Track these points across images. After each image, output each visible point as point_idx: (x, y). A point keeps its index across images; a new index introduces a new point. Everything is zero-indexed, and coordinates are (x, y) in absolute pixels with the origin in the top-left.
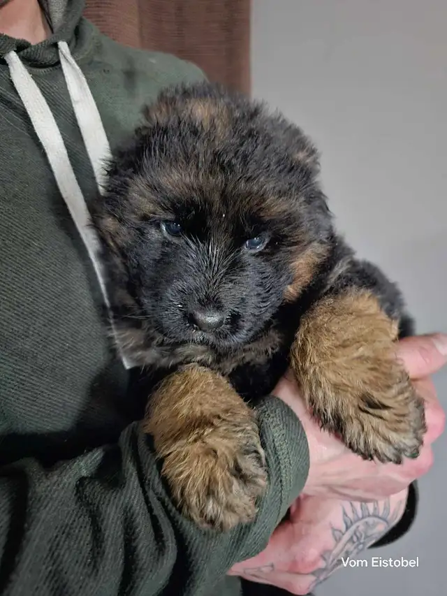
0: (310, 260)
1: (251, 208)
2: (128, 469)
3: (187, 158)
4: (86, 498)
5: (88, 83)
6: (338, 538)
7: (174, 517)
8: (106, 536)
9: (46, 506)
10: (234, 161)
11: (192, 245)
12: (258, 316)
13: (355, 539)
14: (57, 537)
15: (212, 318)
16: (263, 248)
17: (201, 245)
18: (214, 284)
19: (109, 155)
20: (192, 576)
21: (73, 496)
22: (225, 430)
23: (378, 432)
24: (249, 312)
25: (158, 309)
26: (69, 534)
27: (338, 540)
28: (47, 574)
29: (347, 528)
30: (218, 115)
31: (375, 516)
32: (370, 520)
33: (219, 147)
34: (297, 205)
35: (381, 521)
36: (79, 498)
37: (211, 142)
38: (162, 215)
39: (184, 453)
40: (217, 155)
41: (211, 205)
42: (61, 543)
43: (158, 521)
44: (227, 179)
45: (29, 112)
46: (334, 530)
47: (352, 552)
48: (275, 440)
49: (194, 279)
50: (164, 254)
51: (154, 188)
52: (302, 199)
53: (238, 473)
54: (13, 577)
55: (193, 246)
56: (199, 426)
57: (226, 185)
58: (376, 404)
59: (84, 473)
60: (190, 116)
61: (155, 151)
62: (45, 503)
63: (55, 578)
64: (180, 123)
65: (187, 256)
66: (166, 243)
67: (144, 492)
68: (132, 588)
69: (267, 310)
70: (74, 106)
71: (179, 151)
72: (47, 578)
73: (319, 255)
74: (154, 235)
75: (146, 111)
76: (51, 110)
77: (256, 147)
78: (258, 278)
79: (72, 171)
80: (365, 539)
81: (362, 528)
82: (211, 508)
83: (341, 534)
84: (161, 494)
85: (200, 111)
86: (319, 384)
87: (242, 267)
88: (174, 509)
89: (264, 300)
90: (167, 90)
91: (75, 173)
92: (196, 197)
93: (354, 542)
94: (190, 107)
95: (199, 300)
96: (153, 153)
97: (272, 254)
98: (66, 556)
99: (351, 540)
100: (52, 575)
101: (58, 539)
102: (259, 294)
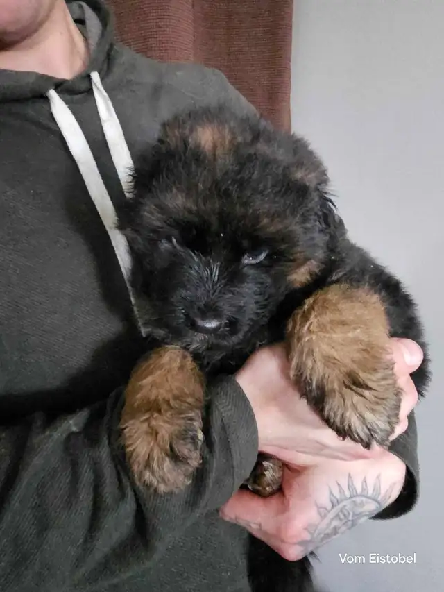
6: (323, 514)
11: (195, 258)
13: (342, 517)
15: (212, 324)
17: (203, 258)
18: (214, 294)
23: (356, 409)
27: (323, 517)
29: (333, 506)
31: (363, 496)
32: (358, 500)
35: (370, 501)
41: (210, 227)
46: (319, 508)
47: (340, 528)
51: (162, 208)
53: (172, 453)
58: (360, 383)
65: (190, 267)
74: (164, 245)
80: (353, 517)
81: (349, 506)
82: (148, 476)
83: (326, 512)
86: (311, 352)
92: (196, 221)
93: (341, 519)
99: (337, 516)
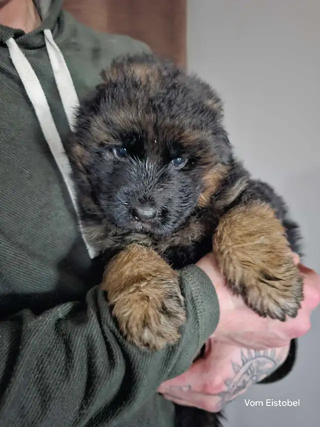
0: (215, 177)
1: (174, 136)
2: (90, 312)
3: (130, 102)
4: (61, 330)
5: (65, 58)
6: (236, 370)
7: (122, 343)
8: (75, 355)
9: (34, 335)
10: (162, 104)
12: (180, 212)
13: (249, 372)
14: (41, 356)
15: (148, 212)
16: (183, 166)
17: (140, 162)
18: (150, 188)
19: (78, 105)
20: (136, 384)
21: (53, 330)
22: (156, 283)
24: (173, 209)
25: (111, 207)
26: (50, 354)
27: (237, 372)
28: (35, 379)
29: (244, 364)
30: (151, 74)
31: (264, 356)
32: (261, 359)
33: (152, 94)
34: (206, 135)
35: (269, 361)
36: (57, 331)
37: (147, 92)
38: (113, 142)
39: (127, 300)
40: (151, 100)
41: (147, 134)
42: (45, 360)
43: (110, 346)
44: (157, 117)
45: (23, 81)
46: (233, 364)
47: (248, 382)
48: (193, 292)
49: (136, 186)
50: (115, 169)
51: (108, 123)
52: (210, 132)
53: (164, 310)
54: (12, 380)
55: (135, 163)
56: (137, 282)
57: (157, 120)
58: (270, 277)
59: (61, 316)
60: (132, 75)
61: (108, 99)
62: (33, 334)
63: (41, 382)
64: (125, 80)
65: (131, 170)
66: (116, 162)
67: (101, 326)
68: (93, 390)
69: (187, 208)
70: (55, 75)
71: (125, 98)
72: (35, 382)
73: (222, 173)
74: (108, 156)
75: (103, 74)
76: (39, 79)
77: (178, 95)
78: (180, 186)
79: (53, 121)
80: (257, 372)
81: (255, 365)
82: (147, 335)
83: (239, 368)
84: (112, 327)
85: (139, 72)
87: (169, 177)
88: (121, 337)
89: (185, 202)
90: (118, 58)
91: (55, 123)
92: (137, 129)
93: (248, 374)
94: (132, 69)
95: (139, 200)
96: (107, 100)
97: (190, 170)
98: (48, 367)
99: (246, 372)
100: (38, 380)
101: (42, 357)
102: (181, 197)
